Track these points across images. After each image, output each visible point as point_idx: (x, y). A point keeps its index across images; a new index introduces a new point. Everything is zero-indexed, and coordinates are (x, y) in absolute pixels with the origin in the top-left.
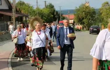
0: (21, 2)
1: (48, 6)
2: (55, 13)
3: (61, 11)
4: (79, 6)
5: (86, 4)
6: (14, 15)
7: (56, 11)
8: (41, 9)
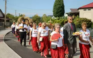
0: (8, 13)
1: (20, 15)
5: (37, 15)
6: (5, 19)
8: (17, 16)
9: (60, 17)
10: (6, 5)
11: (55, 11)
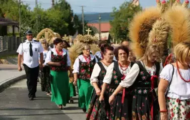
1: (57, 4)
2: (73, 19)
3: (84, 16)
4: (121, 5)
5: (134, 3)
7: (74, 15)
8: (44, 10)
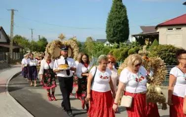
1: (41, 39)
8: (36, 42)
9: (120, 43)
10: (12, 18)
11: (110, 31)
